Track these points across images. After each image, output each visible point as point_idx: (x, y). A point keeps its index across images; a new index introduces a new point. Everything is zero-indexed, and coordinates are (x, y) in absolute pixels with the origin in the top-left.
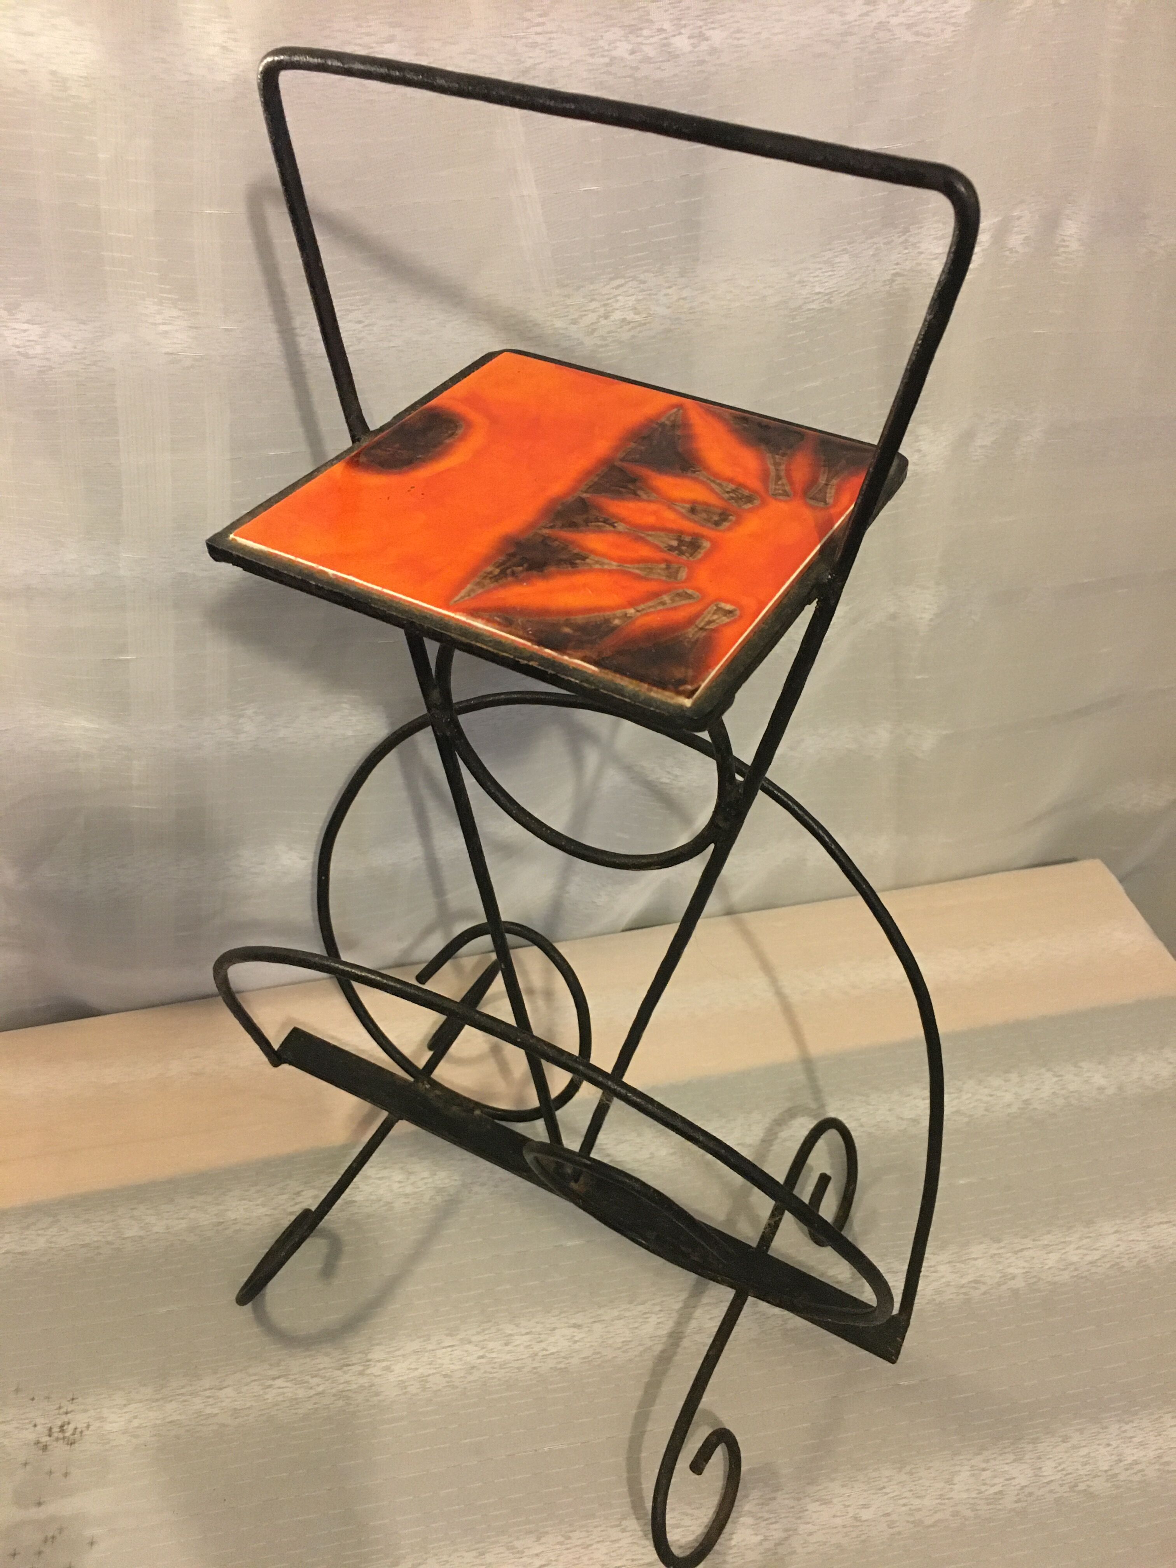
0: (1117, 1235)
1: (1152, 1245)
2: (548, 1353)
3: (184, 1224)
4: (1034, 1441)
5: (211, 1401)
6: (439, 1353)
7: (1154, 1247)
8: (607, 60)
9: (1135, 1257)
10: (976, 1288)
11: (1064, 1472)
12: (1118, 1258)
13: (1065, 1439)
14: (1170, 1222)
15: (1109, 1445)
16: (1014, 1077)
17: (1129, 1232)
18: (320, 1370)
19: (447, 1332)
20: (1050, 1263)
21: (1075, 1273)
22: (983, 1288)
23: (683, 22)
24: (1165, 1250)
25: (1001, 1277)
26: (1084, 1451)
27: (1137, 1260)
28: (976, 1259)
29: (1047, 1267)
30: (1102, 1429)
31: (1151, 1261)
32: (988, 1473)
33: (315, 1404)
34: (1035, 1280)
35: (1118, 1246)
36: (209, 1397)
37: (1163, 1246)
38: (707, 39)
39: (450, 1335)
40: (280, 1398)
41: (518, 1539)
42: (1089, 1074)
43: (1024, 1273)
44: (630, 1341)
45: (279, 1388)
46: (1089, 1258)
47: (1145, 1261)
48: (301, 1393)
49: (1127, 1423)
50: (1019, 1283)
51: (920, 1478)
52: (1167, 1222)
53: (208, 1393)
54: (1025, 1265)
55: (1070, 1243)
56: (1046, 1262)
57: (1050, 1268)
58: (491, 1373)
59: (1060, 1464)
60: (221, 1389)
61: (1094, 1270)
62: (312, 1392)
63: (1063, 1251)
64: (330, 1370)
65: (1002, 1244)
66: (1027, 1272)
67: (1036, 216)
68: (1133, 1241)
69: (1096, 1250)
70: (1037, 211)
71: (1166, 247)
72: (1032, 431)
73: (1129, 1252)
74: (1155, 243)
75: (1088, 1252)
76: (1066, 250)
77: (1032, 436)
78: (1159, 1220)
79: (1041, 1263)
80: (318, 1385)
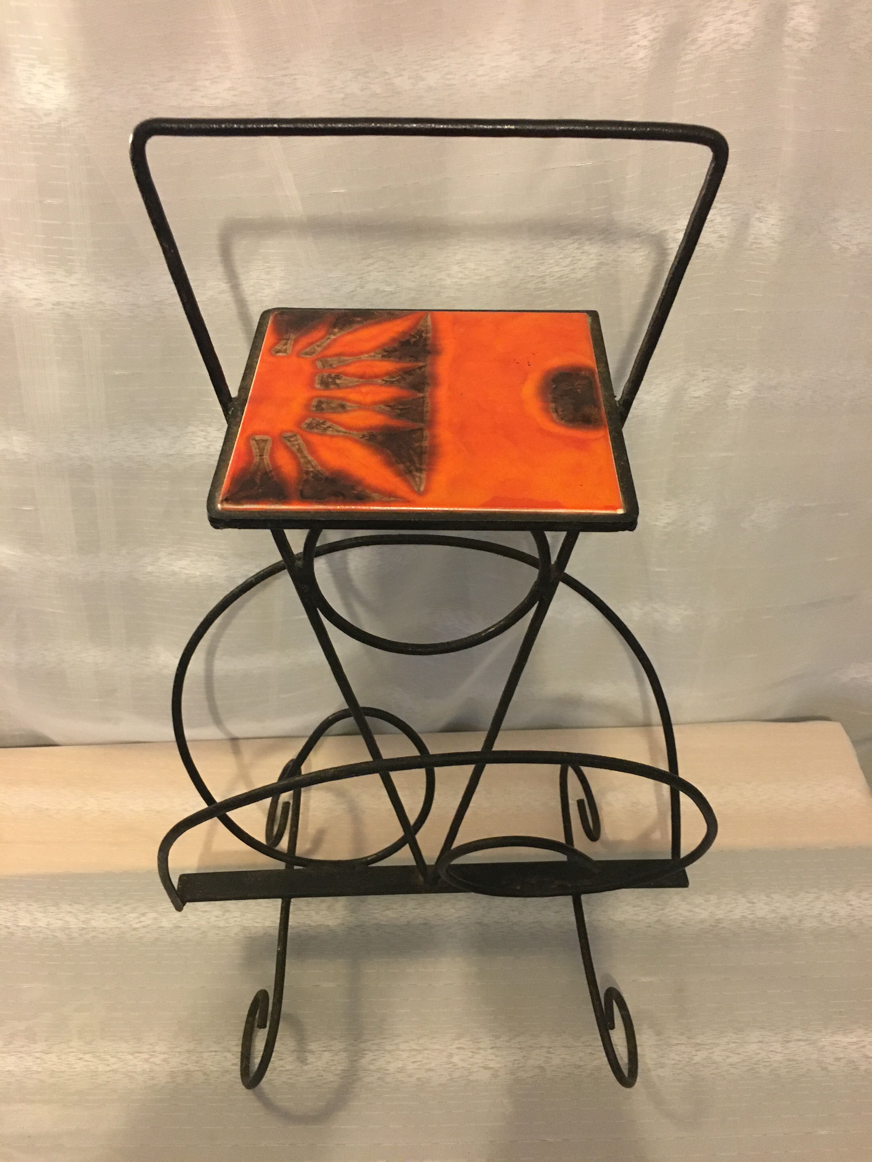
0: (760, 1044)
1: (788, 1058)
3: (59, 924)
5: (39, 1061)
6: (205, 1055)
7: (789, 1060)
8: (342, 95)
12: (755, 1064)
14: (808, 1040)
16: (714, 898)
17: (772, 1044)
18: (118, 1052)
19: (216, 1040)
20: (697, 1059)
21: (715, 1071)
23: (402, 67)
24: (797, 1063)
27: (770, 1068)
29: (693, 1062)
31: (783, 1071)
33: (109, 1078)
34: (681, 1071)
35: (758, 1054)
36: (37, 1058)
37: (797, 1060)
38: (423, 79)
40: (85, 1069)
42: (777, 904)
45: (86, 1061)
46: (730, 1060)
47: (778, 1070)
48: (101, 1068)
50: (667, 1072)
52: (805, 1040)
53: (37, 1055)
54: (677, 1058)
55: (718, 1045)
56: (694, 1058)
57: (695, 1064)
60: (47, 1054)
61: (733, 1070)
62: (108, 1068)
63: (711, 1051)
64: (126, 1054)
66: (675, 1064)
67: (729, 219)
68: (771, 1051)
69: (738, 1054)
70: (729, 215)
71: (859, 244)
72: (741, 387)
73: (766, 1060)
74: (847, 241)
75: (732, 1055)
76: (760, 246)
77: (741, 391)
78: (799, 1038)
79: (689, 1058)
80: (114, 1064)
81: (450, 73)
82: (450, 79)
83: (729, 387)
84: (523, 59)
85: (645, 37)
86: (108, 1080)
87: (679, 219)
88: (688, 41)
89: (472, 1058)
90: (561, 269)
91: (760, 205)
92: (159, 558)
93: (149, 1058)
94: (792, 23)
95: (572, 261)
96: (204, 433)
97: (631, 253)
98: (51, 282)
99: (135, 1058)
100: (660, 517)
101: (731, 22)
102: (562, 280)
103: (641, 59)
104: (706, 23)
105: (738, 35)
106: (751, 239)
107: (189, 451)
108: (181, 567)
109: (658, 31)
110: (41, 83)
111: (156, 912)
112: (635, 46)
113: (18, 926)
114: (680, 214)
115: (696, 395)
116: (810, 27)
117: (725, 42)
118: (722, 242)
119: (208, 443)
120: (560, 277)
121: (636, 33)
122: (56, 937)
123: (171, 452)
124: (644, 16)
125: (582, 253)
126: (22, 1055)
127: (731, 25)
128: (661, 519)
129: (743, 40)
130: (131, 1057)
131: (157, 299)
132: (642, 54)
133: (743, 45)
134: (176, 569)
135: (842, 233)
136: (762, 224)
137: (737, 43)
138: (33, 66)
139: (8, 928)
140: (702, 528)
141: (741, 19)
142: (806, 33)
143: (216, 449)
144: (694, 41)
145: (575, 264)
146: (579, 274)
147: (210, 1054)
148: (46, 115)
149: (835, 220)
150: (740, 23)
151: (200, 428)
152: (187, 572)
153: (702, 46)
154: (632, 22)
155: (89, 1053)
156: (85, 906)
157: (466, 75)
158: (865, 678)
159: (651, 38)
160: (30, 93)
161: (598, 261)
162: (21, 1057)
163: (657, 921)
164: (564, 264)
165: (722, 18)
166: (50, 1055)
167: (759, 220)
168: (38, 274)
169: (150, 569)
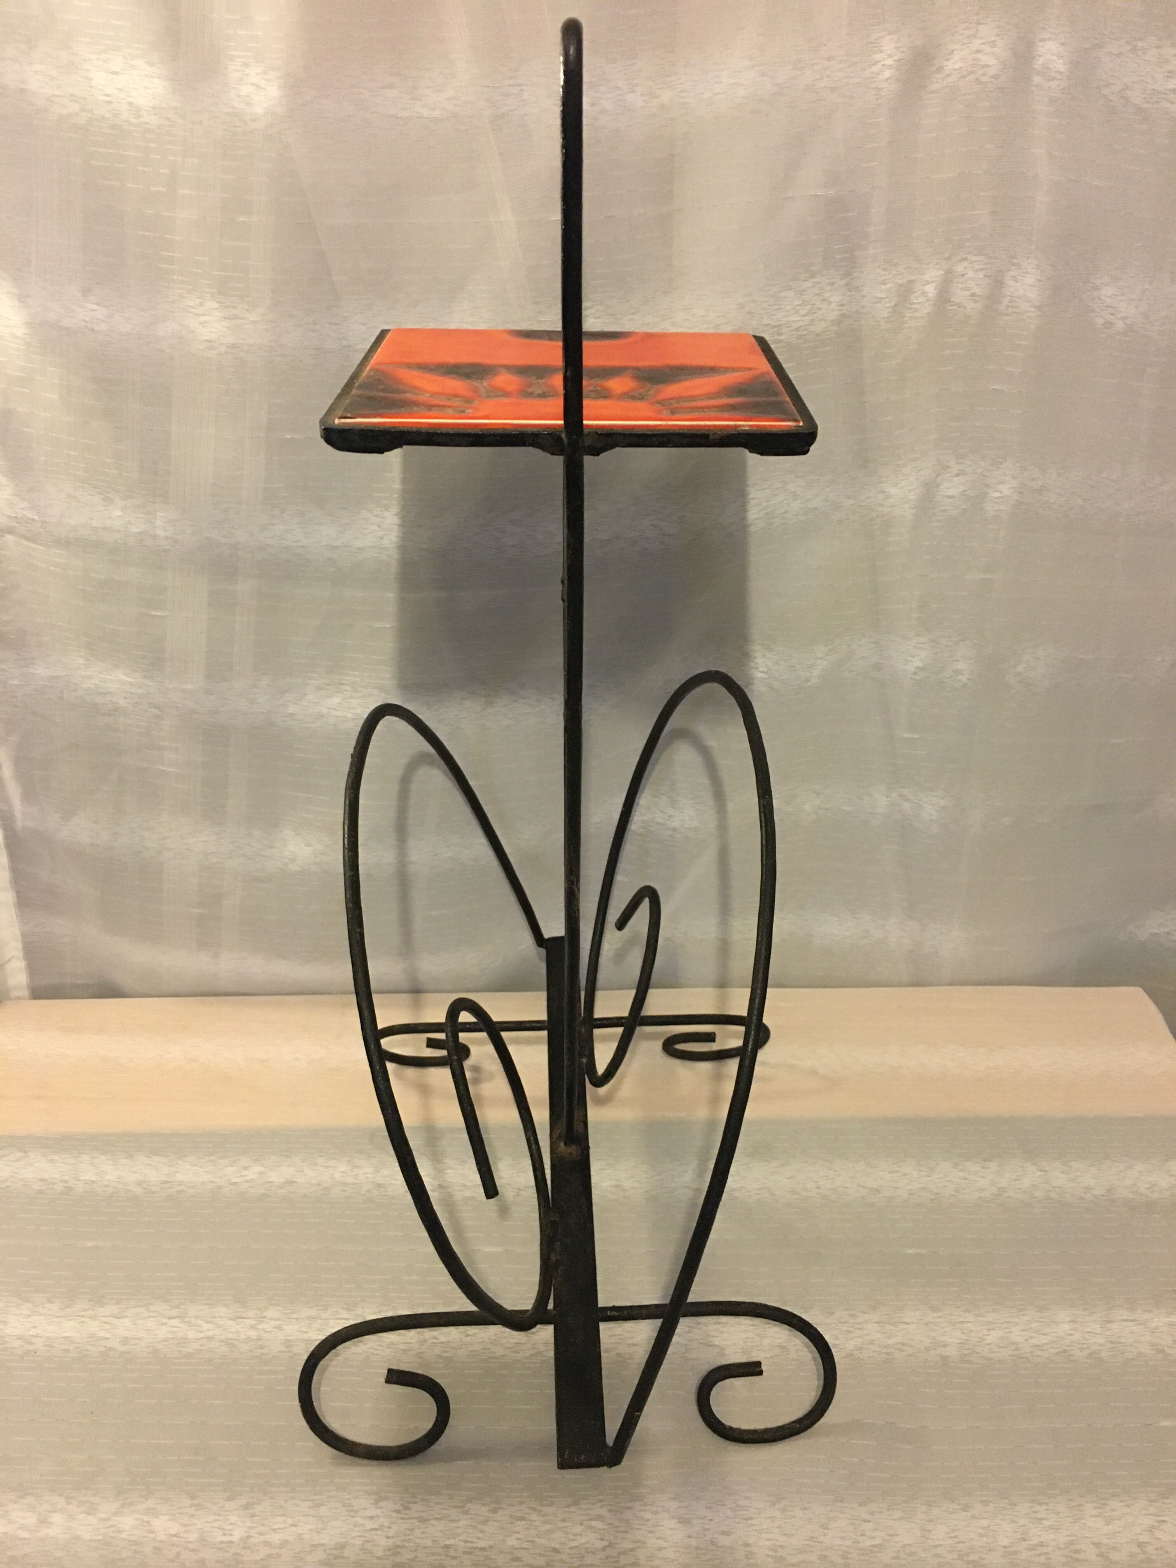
0: (1072, 1324)
1: (1110, 1340)
2: (438, 1341)
4: (929, 1504)
5: (107, 1326)
7: (1111, 1342)
9: (1088, 1348)
10: (902, 1351)
11: (956, 1540)
12: (1067, 1346)
13: (965, 1508)
14: (1135, 1321)
15: (1013, 1522)
16: (994, 1166)
17: (1086, 1324)
18: (215, 1317)
19: (344, 1306)
20: (989, 1339)
21: (1016, 1353)
22: (910, 1351)
23: (635, 82)
24: (1123, 1346)
25: (931, 1343)
26: (985, 1523)
27: (1088, 1351)
28: (908, 1324)
29: (986, 1342)
30: (1011, 1505)
31: (1104, 1355)
32: (871, 1525)
34: (970, 1351)
35: (1071, 1335)
36: (106, 1323)
37: (1123, 1343)
38: (657, 97)
39: (348, 1309)
40: (170, 1336)
41: (357, 1497)
42: (1078, 1174)
43: (958, 1344)
44: (524, 1343)
45: (172, 1327)
46: (1035, 1341)
47: (1099, 1353)
48: (191, 1335)
49: (1041, 1504)
50: (951, 1352)
51: (793, 1517)
52: (1132, 1321)
53: (106, 1319)
54: (962, 1336)
55: (1017, 1324)
56: (985, 1337)
57: (988, 1344)
58: (376, 1349)
59: (953, 1531)
60: (119, 1318)
61: (1038, 1352)
62: (202, 1335)
63: (1007, 1330)
64: (224, 1319)
65: (939, 1314)
66: (961, 1343)
67: (981, 275)
68: (1089, 1332)
69: (1045, 1334)
70: (981, 270)
71: (1123, 318)
72: (1001, 487)
73: (1081, 1342)
74: (1112, 314)
75: (1035, 1335)
76: (1017, 310)
77: (1001, 492)
78: (1124, 1318)
79: (980, 1338)
80: (209, 1330)
81: (684, 91)
82: (684, 98)
83: (987, 486)
84: (763, 75)
85: (890, 56)
86: (201, 1348)
87: (928, 269)
88: (934, 69)
89: (689, 1333)
90: (799, 318)
91: (1016, 261)
92: (305, 695)
93: (256, 1325)
94: (1041, 61)
95: (811, 309)
96: (379, 520)
97: (876, 303)
98: (230, 319)
99: (238, 1324)
100: (910, 659)
101: (978, 51)
102: (800, 333)
103: (887, 80)
104: (952, 51)
105: (987, 66)
106: (1006, 301)
107: (360, 543)
108: (330, 707)
109: (903, 52)
110: (252, 84)
111: (262, 1165)
112: (880, 65)
113: (79, 1180)
114: (928, 264)
115: (950, 494)
116: (1060, 66)
117: (972, 73)
118: (975, 302)
119: (382, 533)
120: (797, 329)
121: (881, 52)
122: (130, 1191)
123: (337, 543)
124: (891, 33)
125: (822, 300)
126: (83, 1319)
127: (978, 55)
128: (911, 661)
129: (992, 71)
130: (230, 1323)
131: (345, 343)
132: (887, 74)
133: (992, 77)
134: (324, 711)
135: (1105, 305)
136: (1018, 284)
137: (984, 75)
138: (247, 65)
139: (66, 1182)
140: (960, 677)
141: (987, 48)
142: (1056, 72)
143: (391, 540)
144: (941, 69)
145: (815, 313)
146: (819, 328)
147: (338, 1321)
148: (254, 120)
149: (1096, 288)
150: (987, 54)
151: (375, 513)
152: (337, 714)
153: (949, 75)
154: (876, 39)
155: (174, 1318)
156: (170, 1158)
157: (702, 93)
158: (1168, 933)
159: (896, 58)
160: (239, 96)
161: (840, 312)
162: (82, 1322)
163: (923, 1188)
164: (803, 312)
165: (969, 47)
166: (121, 1320)
167: (1014, 278)
168: (216, 309)
169: (291, 709)
